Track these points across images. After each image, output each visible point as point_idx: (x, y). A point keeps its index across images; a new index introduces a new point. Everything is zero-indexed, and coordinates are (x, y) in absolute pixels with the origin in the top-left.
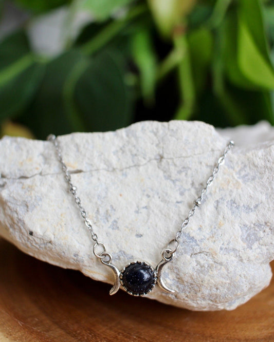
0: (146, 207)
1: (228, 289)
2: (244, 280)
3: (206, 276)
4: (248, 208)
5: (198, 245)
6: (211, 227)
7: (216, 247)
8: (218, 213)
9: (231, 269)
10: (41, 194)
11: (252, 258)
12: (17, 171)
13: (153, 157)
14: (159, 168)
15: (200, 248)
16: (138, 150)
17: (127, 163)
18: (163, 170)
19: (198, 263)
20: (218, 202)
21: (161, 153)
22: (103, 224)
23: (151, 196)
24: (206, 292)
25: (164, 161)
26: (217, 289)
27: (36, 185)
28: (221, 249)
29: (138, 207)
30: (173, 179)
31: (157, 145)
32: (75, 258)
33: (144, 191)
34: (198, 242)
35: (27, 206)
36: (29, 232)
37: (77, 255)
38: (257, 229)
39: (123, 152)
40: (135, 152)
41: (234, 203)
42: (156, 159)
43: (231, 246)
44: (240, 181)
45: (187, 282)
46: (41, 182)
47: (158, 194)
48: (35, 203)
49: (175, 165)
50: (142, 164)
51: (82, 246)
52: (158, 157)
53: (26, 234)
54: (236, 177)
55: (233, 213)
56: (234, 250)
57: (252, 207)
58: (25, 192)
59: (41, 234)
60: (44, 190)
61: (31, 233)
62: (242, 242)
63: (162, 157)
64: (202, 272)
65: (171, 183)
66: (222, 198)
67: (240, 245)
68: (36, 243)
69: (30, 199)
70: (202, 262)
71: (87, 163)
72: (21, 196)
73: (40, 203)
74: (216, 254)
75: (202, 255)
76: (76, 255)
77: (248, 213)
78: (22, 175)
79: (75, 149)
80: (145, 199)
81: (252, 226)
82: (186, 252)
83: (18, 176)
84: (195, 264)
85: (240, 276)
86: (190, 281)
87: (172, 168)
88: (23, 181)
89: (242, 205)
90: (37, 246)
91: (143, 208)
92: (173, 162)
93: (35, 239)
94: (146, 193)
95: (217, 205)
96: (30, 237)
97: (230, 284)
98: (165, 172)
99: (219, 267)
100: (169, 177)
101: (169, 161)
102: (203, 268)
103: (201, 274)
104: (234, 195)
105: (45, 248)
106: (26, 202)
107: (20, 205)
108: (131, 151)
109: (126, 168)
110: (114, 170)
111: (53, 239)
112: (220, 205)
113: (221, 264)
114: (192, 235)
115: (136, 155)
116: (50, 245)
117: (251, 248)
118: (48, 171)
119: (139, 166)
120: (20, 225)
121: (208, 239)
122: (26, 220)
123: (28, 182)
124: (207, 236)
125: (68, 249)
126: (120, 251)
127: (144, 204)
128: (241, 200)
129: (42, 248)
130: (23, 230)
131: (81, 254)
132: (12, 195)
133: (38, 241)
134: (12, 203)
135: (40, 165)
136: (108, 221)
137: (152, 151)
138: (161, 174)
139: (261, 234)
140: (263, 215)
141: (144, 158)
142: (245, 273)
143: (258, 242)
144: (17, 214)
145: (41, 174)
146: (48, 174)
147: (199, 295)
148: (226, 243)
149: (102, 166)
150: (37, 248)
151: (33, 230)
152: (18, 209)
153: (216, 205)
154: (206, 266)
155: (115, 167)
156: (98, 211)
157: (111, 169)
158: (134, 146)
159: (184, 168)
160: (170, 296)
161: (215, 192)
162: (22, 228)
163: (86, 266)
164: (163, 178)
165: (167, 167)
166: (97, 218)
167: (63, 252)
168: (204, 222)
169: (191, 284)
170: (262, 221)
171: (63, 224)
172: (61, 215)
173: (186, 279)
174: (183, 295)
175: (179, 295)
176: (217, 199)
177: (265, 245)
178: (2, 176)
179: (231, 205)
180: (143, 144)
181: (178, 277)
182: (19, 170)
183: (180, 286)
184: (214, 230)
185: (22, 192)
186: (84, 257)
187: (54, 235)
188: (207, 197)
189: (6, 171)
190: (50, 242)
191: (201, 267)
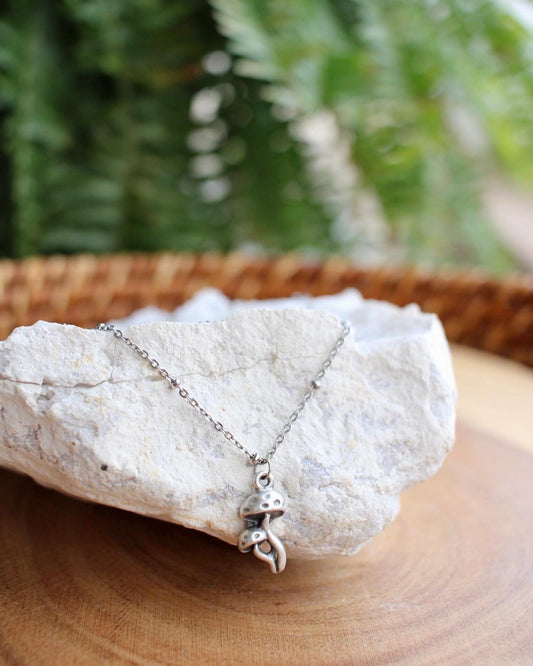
0: (256, 425)
1: (363, 529)
2: (381, 516)
3: (341, 515)
4: (383, 423)
5: (328, 474)
6: (340, 449)
7: (349, 475)
8: (348, 431)
9: (369, 503)
10: (117, 411)
11: (391, 488)
12: (71, 376)
13: (263, 357)
14: (270, 371)
15: (332, 479)
16: (244, 347)
17: (229, 365)
18: (276, 374)
19: (330, 498)
20: (346, 416)
21: (275, 351)
22: (203, 450)
23: (262, 409)
24: (336, 534)
25: (278, 361)
26: (350, 530)
27: (107, 398)
28: (356, 478)
29: (246, 425)
30: (289, 386)
31: (269, 341)
32: (168, 499)
33: (253, 403)
34: (328, 471)
35: (96, 429)
36: (100, 466)
37: (172, 495)
38: (394, 450)
39: (224, 349)
40: (240, 350)
41: (366, 416)
42: (266, 359)
43: (367, 474)
44: (372, 388)
45: (315, 523)
46: (114, 393)
47: (270, 407)
48: (109, 424)
49: (293, 368)
50: (249, 365)
51: (178, 482)
52: (270, 357)
53: (95, 469)
54: (366, 381)
55: (366, 430)
56: (370, 478)
57: (388, 422)
58: (92, 408)
59: (120, 468)
60: (120, 404)
61: (104, 468)
62: (378, 468)
63: (274, 358)
64: (335, 509)
65: (287, 392)
66: (351, 411)
67: (377, 471)
68: (109, 481)
69: (100, 418)
70: (334, 496)
71: (177, 366)
72: (85, 414)
73: (115, 423)
74: (351, 485)
75: (334, 487)
76: (170, 495)
77: (383, 430)
78: (81, 381)
79: (157, 344)
80: (255, 414)
81: (389, 446)
82: (313, 485)
83: (75, 383)
84: (325, 499)
85: (378, 511)
86: (320, 521)
87: (288, 371)
88: (84, 390)
89: (376, 419)
90: (110, 486)
91: (253, 426)
92: (290, 364)
93: (110, 476)
94: (255, 406)
95: (346, 421)
96: (102, 473)
97: (366, 522)
98: (278, 377)
99: (355, 501)
100: (283, 384)
101: (285, 362)
102: (336, 505)
103: (334, 512)
104: (365, 406)
105: (123, 486)
106: (95, 423)
107: (84, 427)
108: (234, 349)
109: (228, 372)
110: (211, 373)
111: (137, 475)
112: (350, 421)
113: (357, 497)
114: (319, 462)
115: (241, 354)
116: (132, 483)
117: (389, 475)
118: (121, 376)
119: (245, 369)
120: (84, 455)
121: (339, 466)
122: (97, 449)
123: (92, 393)
124: (338, 463)
125: (160, 487)
126: (228, 487)
127: (254, 422)
128: (374, 412)
129: (117, 488)
130: (91, 464)
131: (177, 494)
132: (70, 412)
133: (112, 478)
134: (70, 425)
135: (107, 368)
136: (209, 446)
137: (261, 347)
138: (273, 379)
139: (400, 456)
140: (402, 433)
141: (252, 358)
142: (382, 506)
143: (395, 467)
144: (80, 440)
145: (110, 380)
146: (122, 381)
147: (328, 539)
148: (360, 470)
149: (196, 368)
150: (107, 487)
151: (106, 461)
152: (81, 432)
153: (344, 419)
154: (340, 501)
155: (213, 370)
156: (195, 432)
157: (207, 373)
158: (239, 342)
159: (303, 371)
161: (342, 404)
162: (88, 459)
163: (180, 510)
164: (277, 386)
165: (281, 370)
166: (193, 441)
167: (152, 492)
168: (330, 442)
169: (321, 525)
170: (400, 437)
171: (148, 452)
172: (145, 440)
173: (315, 519)
174: (306, 540)
175: (301, 541)
176: (346, 412)
177: (405, 470)
178: (46, 383)
179: (363, 420)
180: (251, 338)
181: (304, 517)
182: (74, 374)
183: (304, 529)
184: (345, 453)
185: (86, 408)
186: (180, 498)
187: (138, 469)
188: (332, 409)
189: (53, 375)
190: (133, 479)
191: (333, 503)
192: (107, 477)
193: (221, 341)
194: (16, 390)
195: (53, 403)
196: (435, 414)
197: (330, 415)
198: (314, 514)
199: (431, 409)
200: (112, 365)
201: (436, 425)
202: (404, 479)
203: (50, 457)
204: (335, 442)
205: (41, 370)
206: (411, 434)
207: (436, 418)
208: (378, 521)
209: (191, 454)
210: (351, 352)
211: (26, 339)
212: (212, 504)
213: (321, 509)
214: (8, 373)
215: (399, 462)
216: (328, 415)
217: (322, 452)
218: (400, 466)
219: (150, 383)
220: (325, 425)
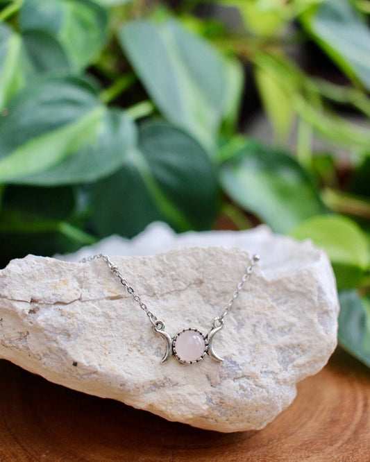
1: (267, 411)
2: (280, 401)
3: (250, 400)
4: (282, 330)
5: (240, 369)
6: (250, 350)
7: (256, 369)
8: (256, 337)
9: (271, 391)
10: (84, 322)
11: (288, 380)
12: (51, 296)
13: (193, 282)
14: (198, 292)
15: (243, 373)
16: (179, 275)
17: (168, 288)
18: (202, 295)
19: (241, 387)
20: (255, 326)
21: (201, 278)
22: (148, 351)
23: (192, 320)
24: (247, 414)
25: (204, 285)
26: (257, 411)
27: (78, 313)
28: (261, 372)
30: (211, 303)
31: (198, 270)
32: (122, 388)
33: (186, 316)
34: (241, 367)
35: (69, 335)
36: (72, 363)
37: (124, 385)
38: (290, 351)
39: (164, 276)
40: (176, 277)
41: (270, 326)
42: (195, 284)
43: (270, 369)
44: (274, 304)
45: (231, 406)
46: (83, 309)
47: (198, 319)
48: (78, 332)
49: (215, 290)
50: (183, 288)
51: (130, 376)
52: (197, 282)
53: (68, 364)
54: (270, 300)
55: (269, 336)
56: (272, 372)
57: (286, 330)
58: (66, 320)
59: (87, 365)
60: (87, 318)
61: (75, 364)
62: (278, 365)
63: (201, 282)
64: (245, 395)
65: (210, 307)
66: (258, 322)
67: (276, 366)
68: (78, 374)
69: (72, 327)
70: (245, 385)
72: (61, 325)
73: (83, 331)
74: (257, 378)
75: (245, 379)
77: (282, 336)
78: (59, 300)
80: (187, 324)
81: (286, 348)
82: (229, 377)
83: (55, 301)
84: (238, 388)
85: (278, 397)
86: (234, 405)
87: (212, 293)
88: (61, 307)
89: (277, 328)
90: (79, 377)
92: (213, 287)
94: (187, 319)
95: (254, 329)
96: (73, 368)
97: (269, 405)
98: (204, 296)
99: (261, 390)
100: (208, 302)
101: (209, 286)
102: (246, 392)
103: (245, 398)
104: (269, 318)
105: (88, 378)
106: (68, 331)
107: (60, 334)
108: (171, 276)
109: (167, 293)
110: (155, 294)
111: (99, 369)
112: (257, 329)
113: (261, 387)
114: (234, 360)
115: (176, 279)
116: (95, 376)
117: (287, 370)
118: (88, 296)
119: (180, 291)
120: (61, 355)
121: (249, 363)
122: (69, 350)
123: (67, 309)
124: (248, 360)
125: (116, 379)
126: (166, 378)
128: (275, 322)
129: (84, 379)
130: (65, 361)
131: (129, 384)
132: (50, 322)
133: (80, 371)
134: (50, 332)
135: (78, 290)
136: (152, 348)
137: (192, 275)
138: (200, 298)
139: (294, 355)
140: (296, 338)
141: (185, 283)
142: (281, 394)
143: (291, 364)
144: (57, 343)
145: (80, 299)
146: (89, 300)
147: (240, 418)
148: (265, 366)
149: (143, 291)
150: (77, 378)
151: (76, 359)
152: (58, 337)
153: (252, 328)
154: (249, 389)
155: (156, 292)
157: (151, 294)
158: (175, 271)
159: (223, 292)
160: (210, 420)
161: (252, 316)
162: (63, 358)
163: (130, 396)
164: (203, 303)
165: (206, 291)
166: (140, 344)
167: (110, 382)
168: (243, 345)
169: (234, 408)
170: (295, 342)
171: (107, 353)
172: (105, 344)
173: (231, 403)
174: (224, 418)
175: (219, 419)
176: (254, 323)
177: (299, 366)
178: (33, 301)
179: (267, 329)
180: (184, 268)
181: (222, 401)
182: (54, 295)
183: (223, 410)
184: (254, 354)
185: (62, 320)
186: (130, 386)
187: (100, 365)
188: (244, 321)
189: (38, 295)
190: (95, 372)
191: (244, 390)
192: (77, 371)
193: (162, 270)
194: (11, 306)
195: (38, 316)
196: (321, 324)
197: (243, 325)
198: (230, 399)
199: (319, 320)
200: (81, 288)
201: (323, 333)
202: (298, 372)
203: (36, 356)
204: (246, 345)
205: (30, 291)
206: (303, 339)
207: (321, 327)
208: (279, 405)
209: (138, 355)
210: (259, 278)
211: (20, 268)
212: (154, 391)
213: (235, 396)
214: (6, 293)
215: (294, 360)
216: (240, 325)
217: (237, 353)
218: (295, 363)
219: (110, 301)
220: (239, 333)
